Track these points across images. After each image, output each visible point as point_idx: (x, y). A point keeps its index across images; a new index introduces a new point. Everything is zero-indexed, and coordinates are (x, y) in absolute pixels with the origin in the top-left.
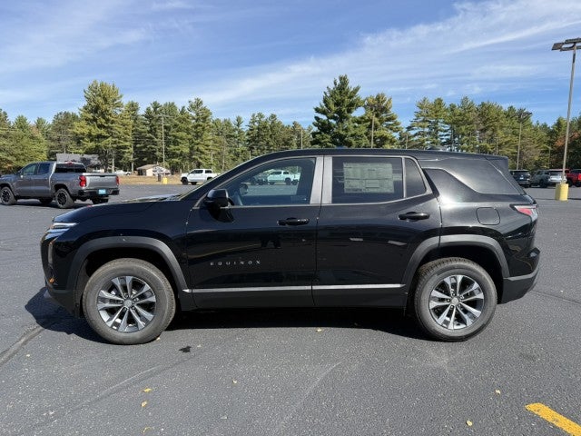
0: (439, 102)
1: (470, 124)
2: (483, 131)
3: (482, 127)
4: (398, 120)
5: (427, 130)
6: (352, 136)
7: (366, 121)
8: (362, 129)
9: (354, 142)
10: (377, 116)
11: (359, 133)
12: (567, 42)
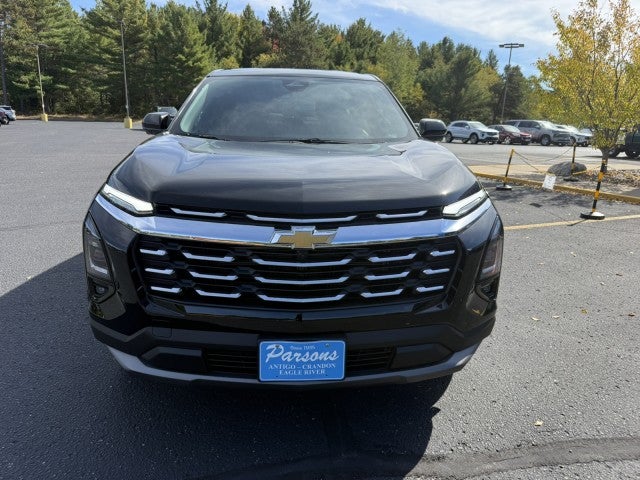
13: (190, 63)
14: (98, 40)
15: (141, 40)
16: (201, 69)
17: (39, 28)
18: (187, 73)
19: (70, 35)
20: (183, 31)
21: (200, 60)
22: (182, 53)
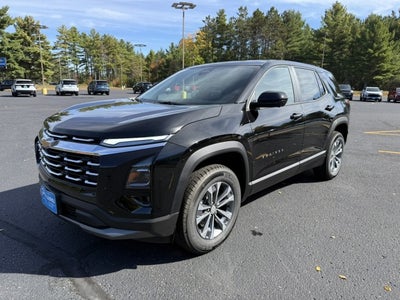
0: (74, 30)
1: (98, 48)
2: (108, 54)
3: (106, 51)
4: (47, 40)
5: (68, 50)
6: (8, 49)
7: (20, 38)
8: (17, 44)
9: (11, 55)
10: (29, 34)
11: (16, 48)
12: (181, 4)
13: (376, 54)
14: (318, 46)
15: (345, 43)
16: (383, 58)
17: (288, 43)
18: (373, 61)
19: (304, 45)
20: (375, 33)
21: (384, 52)
22: (372, 48)
